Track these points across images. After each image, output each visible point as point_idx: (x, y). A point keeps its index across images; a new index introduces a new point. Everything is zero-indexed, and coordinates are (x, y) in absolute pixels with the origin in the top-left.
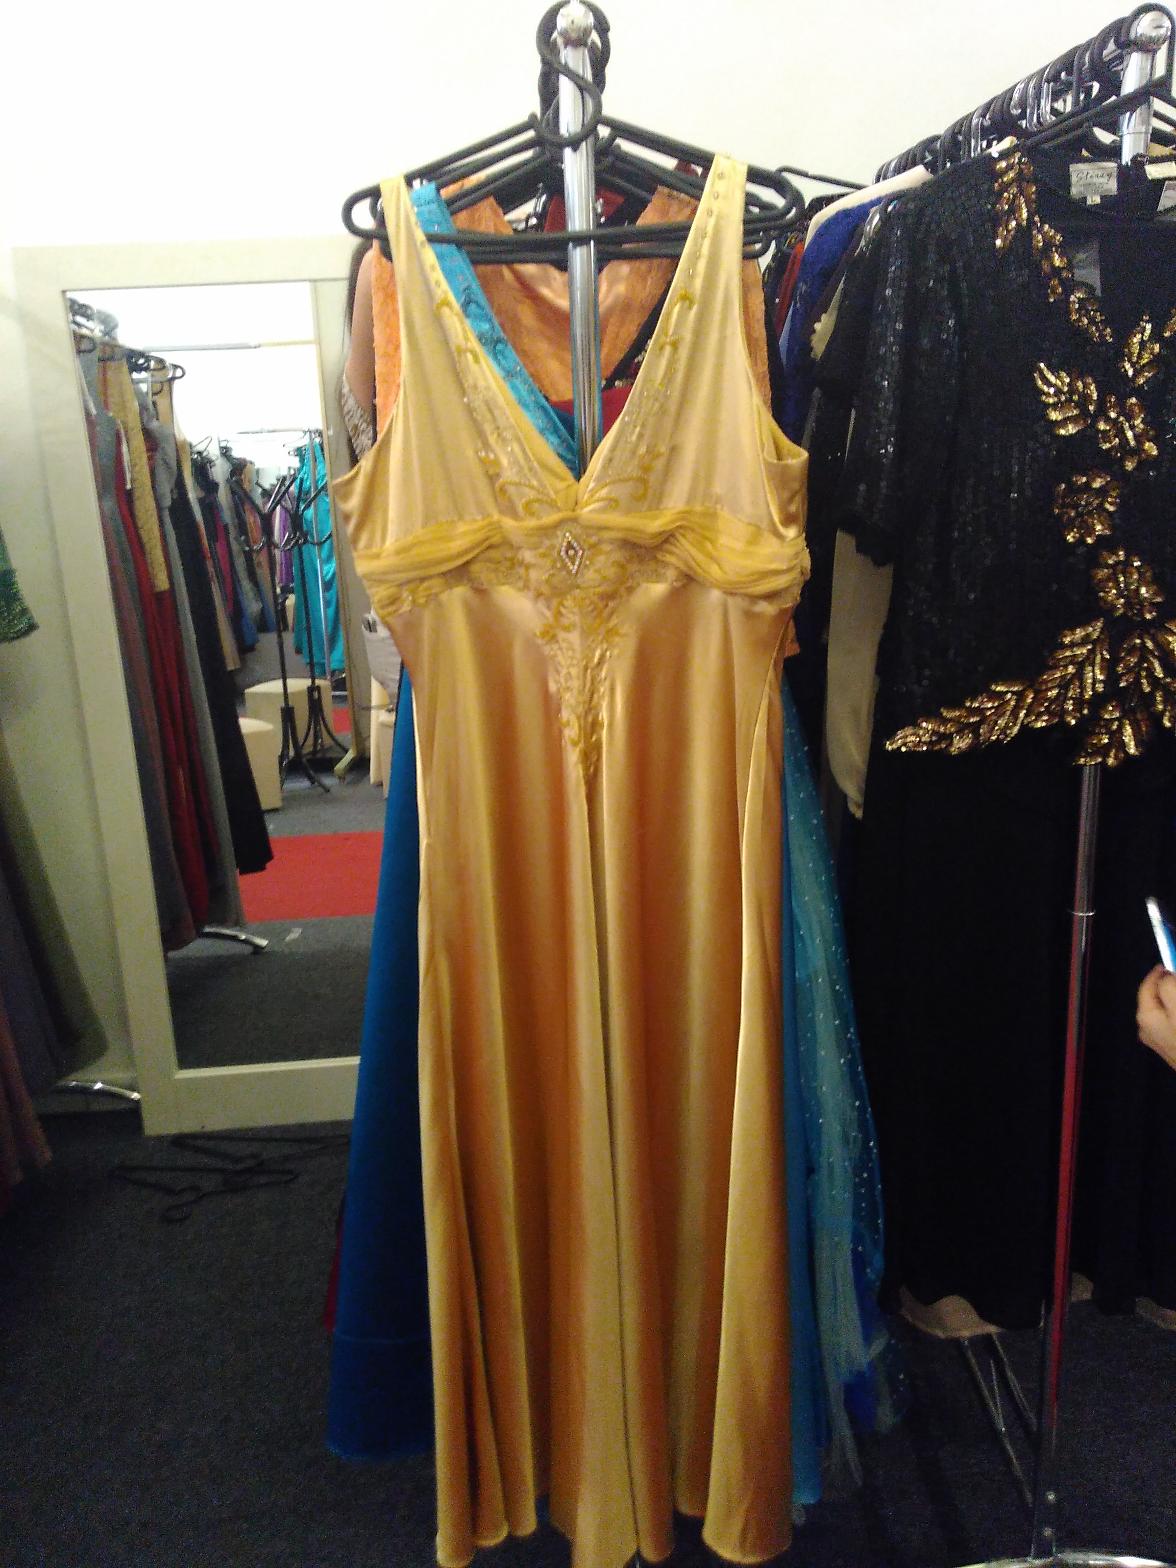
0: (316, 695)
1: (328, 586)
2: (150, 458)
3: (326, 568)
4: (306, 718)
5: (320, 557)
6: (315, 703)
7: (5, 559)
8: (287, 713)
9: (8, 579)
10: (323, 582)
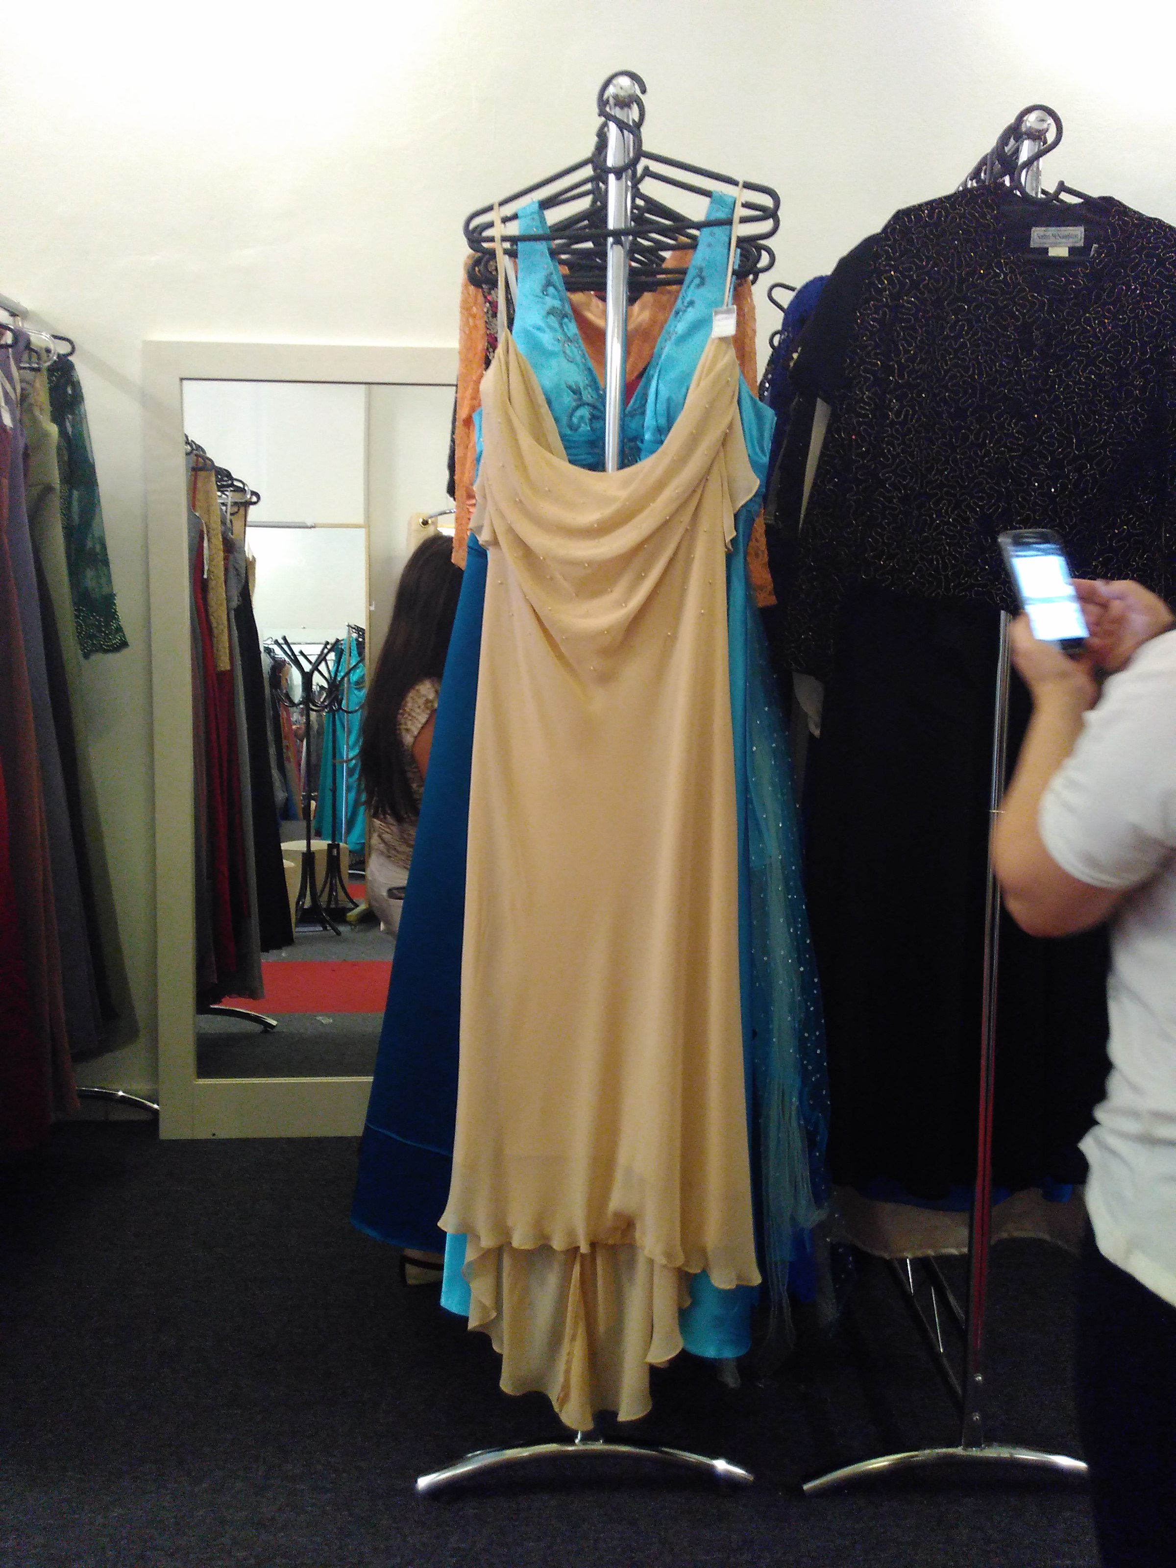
0: (335, 852)
2: (226, 559)
4: (325, 871)
5: (348, 744)
6: (333, 860)
7: (109, 581)
8: (308, 858)
9: (109, 599)
10: (348, 768)
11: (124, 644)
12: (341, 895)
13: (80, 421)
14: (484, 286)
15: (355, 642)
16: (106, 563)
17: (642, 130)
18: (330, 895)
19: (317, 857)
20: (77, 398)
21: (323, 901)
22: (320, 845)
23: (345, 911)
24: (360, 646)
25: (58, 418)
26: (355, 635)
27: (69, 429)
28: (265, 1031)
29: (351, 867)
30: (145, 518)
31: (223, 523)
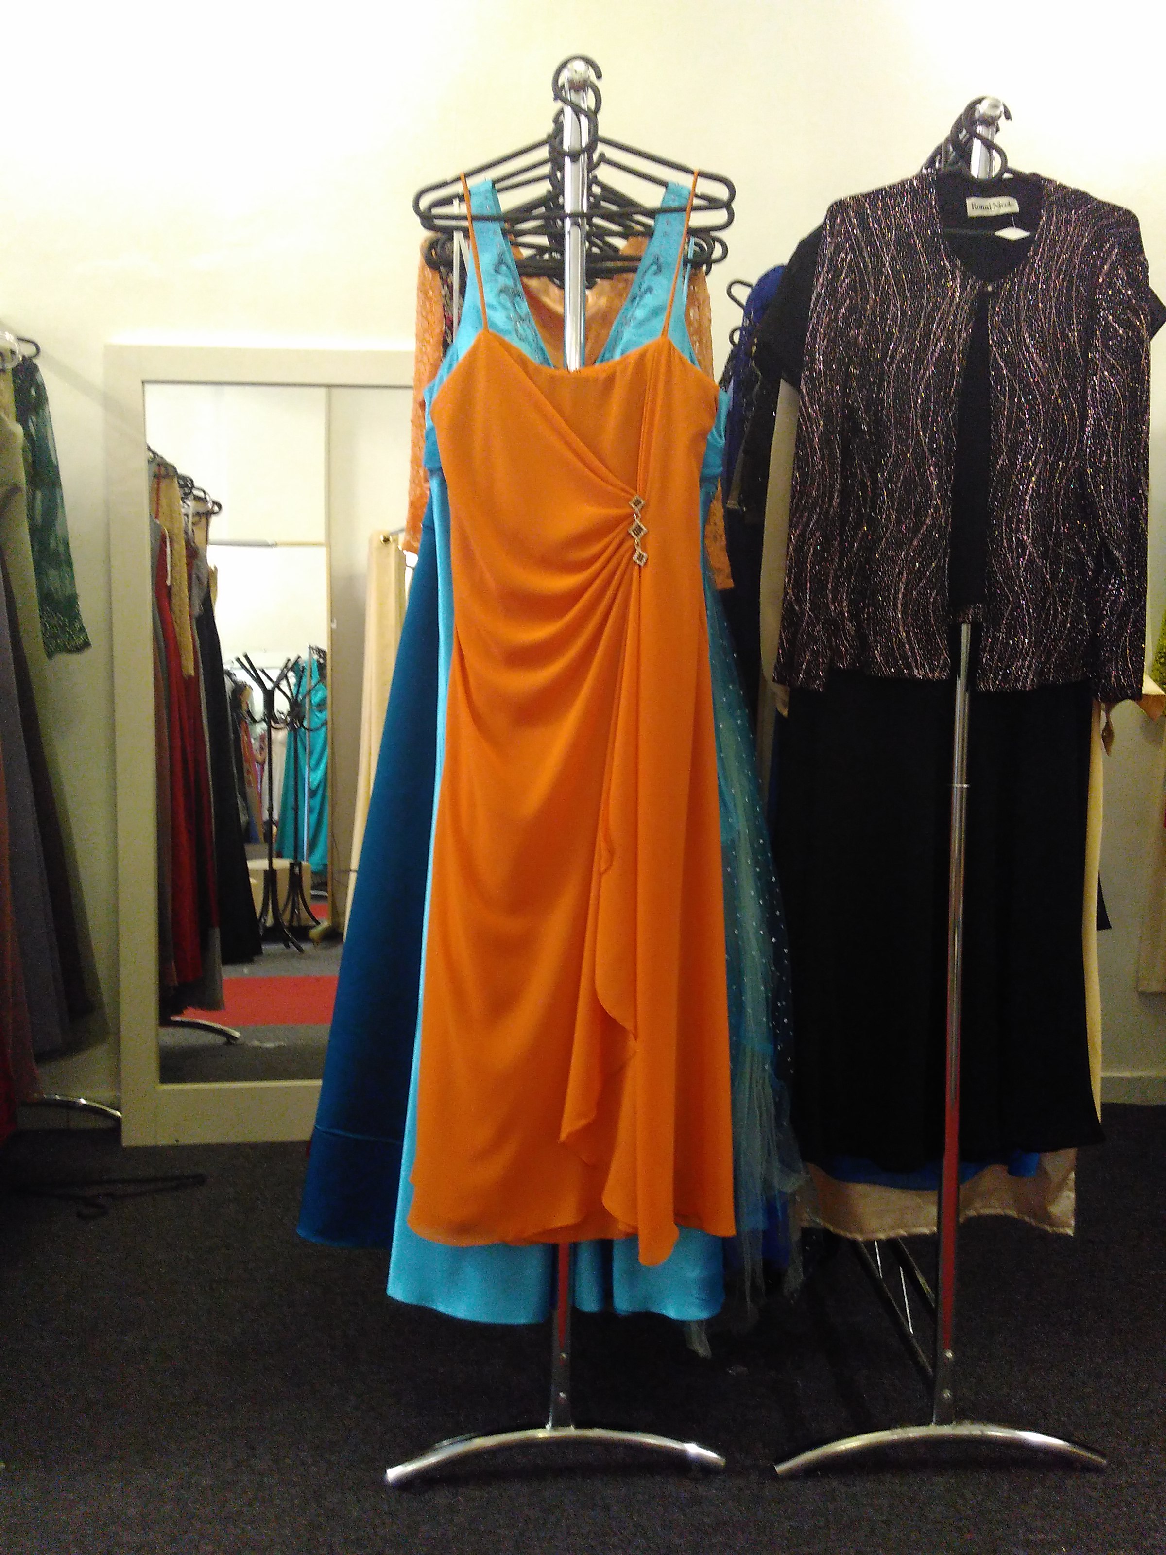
0: (297, 870)
1: (313, 793)
2: (189, 564)
3: (313, 775)
4: (287, 888)
5: (309, 767)
6: (295, 879)
7: (73, 583)
8: (271, 876)
9: (72, 601)
10: (309, 789)
11: (86, 644)
12: (304, 914)
13: (44, 423)
14: (442, 269)
15: (316, 664)
16: (70, 564)
17: (598, 117)
18: (293, 911)
19: (279, 876)
20: (41, 400)
21: (286, 917)
22: (282, 864)
23: (308, 928)
24: (322, 667)
25: (22, 419)
26: (316, 657)
27: (33, 430)
28: (228, 1043)
29: (314, 888)
30: (108, 525)
31: (186, 533)
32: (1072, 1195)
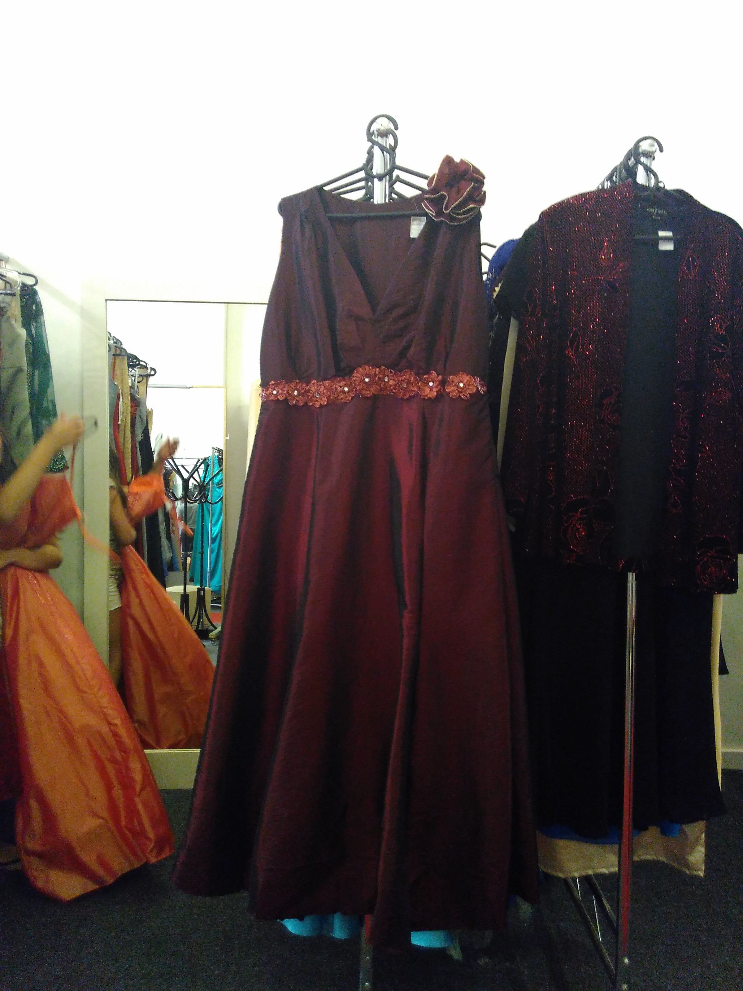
0: (202, 593)
1: (213, 540)
2: (133, 410)
3: (214, 529)
4: (195, 605)
5: (211, 523)
6: (201, 600)
8: (185, 598)
10: (212, 538)
11: (66, 467)
12: (206, 622)
13: (40, 326)
15: (217, 458)
17: (396, 152)
18: (199, 620)
19: (190, 597)
20: (39, 313)
22: (192, 588)
23: (208, 631)
24: (220, 460)
25: (26, 325)
26: (217, 454)
27: (34, 332)
29: (212, 602)
30: (82, 386)
31: (132, 388)
32: (703, 849)
